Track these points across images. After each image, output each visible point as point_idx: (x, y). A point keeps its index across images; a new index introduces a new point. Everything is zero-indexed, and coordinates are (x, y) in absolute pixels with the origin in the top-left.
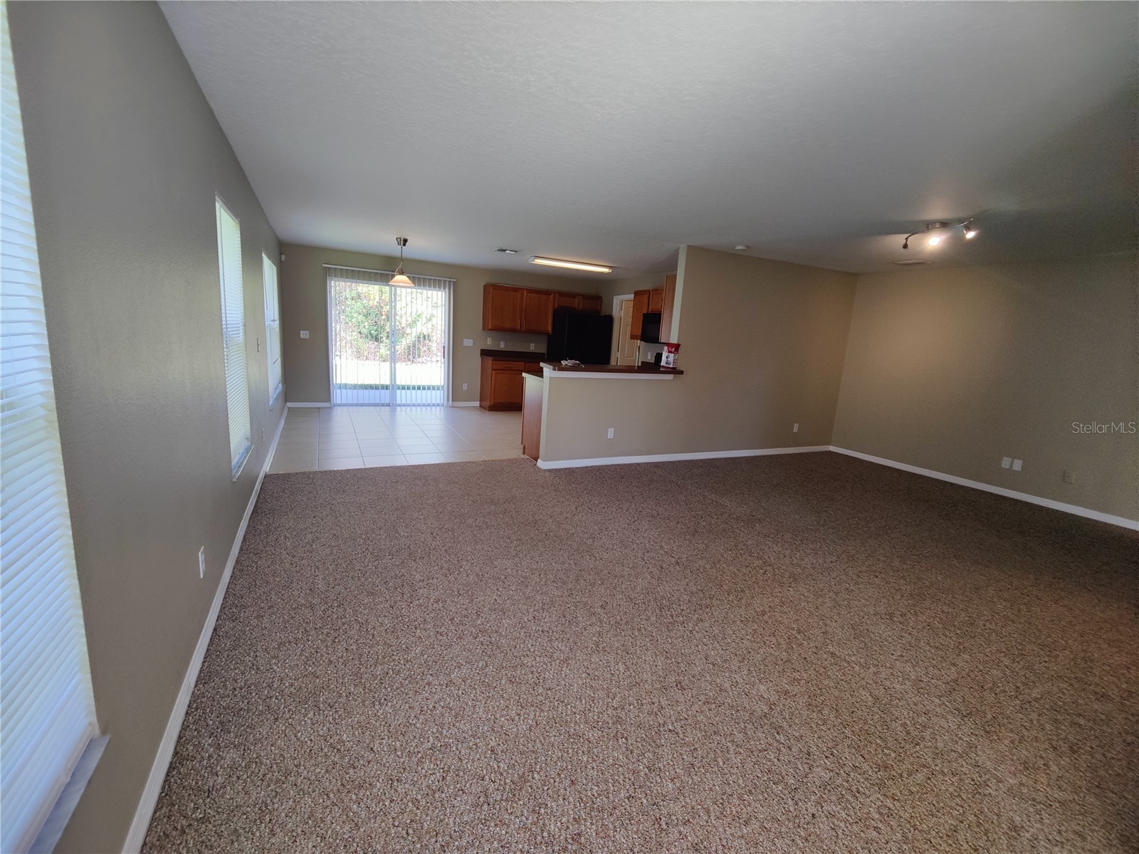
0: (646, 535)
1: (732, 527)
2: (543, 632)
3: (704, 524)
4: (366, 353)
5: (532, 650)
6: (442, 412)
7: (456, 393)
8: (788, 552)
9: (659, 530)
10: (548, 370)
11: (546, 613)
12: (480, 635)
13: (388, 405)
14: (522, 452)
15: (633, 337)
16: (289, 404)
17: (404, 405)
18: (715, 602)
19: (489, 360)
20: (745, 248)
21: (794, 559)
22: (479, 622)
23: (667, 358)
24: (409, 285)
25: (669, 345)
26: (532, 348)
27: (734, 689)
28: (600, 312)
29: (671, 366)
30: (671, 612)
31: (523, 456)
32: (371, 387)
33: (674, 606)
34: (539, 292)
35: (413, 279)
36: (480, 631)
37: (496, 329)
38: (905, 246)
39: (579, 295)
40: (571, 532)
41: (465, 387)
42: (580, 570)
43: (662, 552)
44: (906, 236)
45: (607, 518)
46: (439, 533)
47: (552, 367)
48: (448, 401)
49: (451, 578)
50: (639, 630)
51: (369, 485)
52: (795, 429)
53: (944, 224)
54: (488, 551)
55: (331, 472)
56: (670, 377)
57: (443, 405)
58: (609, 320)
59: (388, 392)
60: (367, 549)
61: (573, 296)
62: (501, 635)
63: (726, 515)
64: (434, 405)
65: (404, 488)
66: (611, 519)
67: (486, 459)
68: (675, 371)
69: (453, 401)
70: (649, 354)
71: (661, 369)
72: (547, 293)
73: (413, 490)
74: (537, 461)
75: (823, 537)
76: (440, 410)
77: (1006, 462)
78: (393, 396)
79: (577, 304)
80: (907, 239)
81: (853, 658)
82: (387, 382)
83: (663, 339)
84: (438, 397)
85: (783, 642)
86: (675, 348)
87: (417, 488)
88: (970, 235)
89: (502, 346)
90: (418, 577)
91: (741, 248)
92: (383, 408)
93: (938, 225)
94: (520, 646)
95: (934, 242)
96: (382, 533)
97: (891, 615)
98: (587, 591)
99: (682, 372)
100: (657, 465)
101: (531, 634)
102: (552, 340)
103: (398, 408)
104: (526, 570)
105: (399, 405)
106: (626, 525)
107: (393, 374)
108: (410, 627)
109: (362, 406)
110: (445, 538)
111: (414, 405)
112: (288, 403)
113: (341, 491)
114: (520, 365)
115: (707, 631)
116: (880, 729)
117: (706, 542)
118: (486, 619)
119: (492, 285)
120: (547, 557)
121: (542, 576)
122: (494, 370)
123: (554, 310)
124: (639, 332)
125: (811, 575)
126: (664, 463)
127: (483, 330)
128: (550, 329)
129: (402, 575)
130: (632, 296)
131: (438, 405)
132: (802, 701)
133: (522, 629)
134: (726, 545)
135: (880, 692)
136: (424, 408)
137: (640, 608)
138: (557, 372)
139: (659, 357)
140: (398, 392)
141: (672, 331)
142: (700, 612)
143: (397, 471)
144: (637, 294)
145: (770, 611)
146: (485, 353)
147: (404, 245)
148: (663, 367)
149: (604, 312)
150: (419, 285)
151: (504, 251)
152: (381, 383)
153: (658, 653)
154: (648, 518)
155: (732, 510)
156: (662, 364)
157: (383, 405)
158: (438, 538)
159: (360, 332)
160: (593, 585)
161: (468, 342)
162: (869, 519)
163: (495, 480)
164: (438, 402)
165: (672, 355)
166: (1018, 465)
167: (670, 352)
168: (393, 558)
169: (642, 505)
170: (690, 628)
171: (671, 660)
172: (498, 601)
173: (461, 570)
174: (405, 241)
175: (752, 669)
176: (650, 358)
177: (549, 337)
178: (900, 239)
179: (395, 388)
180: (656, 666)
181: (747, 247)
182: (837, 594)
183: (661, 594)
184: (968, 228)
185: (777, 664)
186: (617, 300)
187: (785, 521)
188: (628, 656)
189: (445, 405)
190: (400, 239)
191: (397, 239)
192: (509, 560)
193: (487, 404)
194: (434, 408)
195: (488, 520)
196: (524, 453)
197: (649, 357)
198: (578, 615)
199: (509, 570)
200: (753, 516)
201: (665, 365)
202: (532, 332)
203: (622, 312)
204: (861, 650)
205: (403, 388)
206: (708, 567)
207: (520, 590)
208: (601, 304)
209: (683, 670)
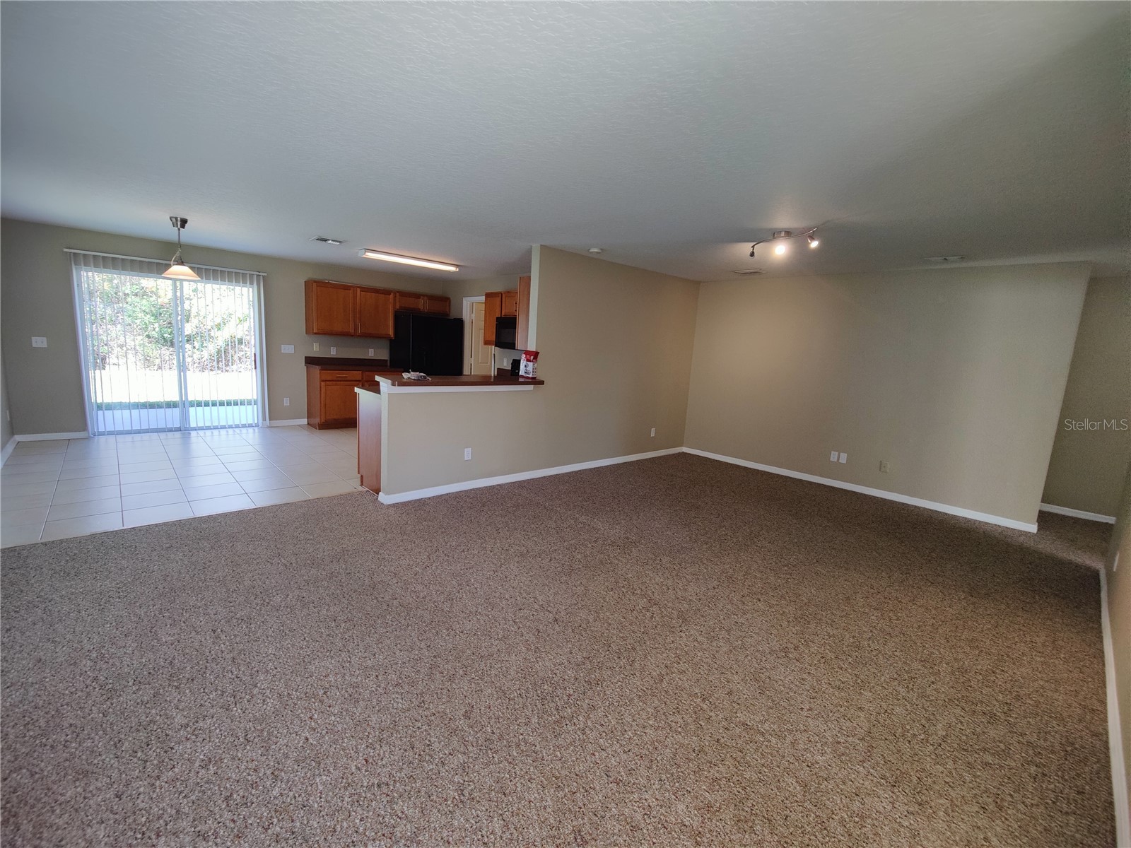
0: (515, 584)
1: (608, 556)
2: (379, 786)
3: (579, 556)
4: (158, 361)
5: (361, 830)
6: (257, 434)
7: (273, 409)
8: (670, 583)
9: (531, 574)
10: (386, 385)
11: (385, 748)
12: (275, 821)
13: (178, 429)
14: (359, 483)
15: (487, 343)
16: (18, 438)
17: (202, 429)
18: (606, 673)
19: (316, 370)
20: (600, 251)
21: (678, 590)
22: (275, 792)
23: (525, 368)
24: (196, 279)
25: (527, 353)
26: (371, 354)
27: (648, 821)
28: (448, 315)
29: (531, 376)
30: (556, 702)
31: (361, 489)
32: (152, 406)
33: (559, 692)
34: (376, 291)
35: (198, 271)
36: (276, 811)
37: (322, 333)
38: (752, 254)
39: (424, 296)
40: (422, 595)
41: (286, 402)
42: (435, 657)
43: (537, 607)
44: (753, 244)
45: (468, 566)
46: (227, 628)
47: (390, 381)
48: (264, 419)
49: (237, 711)
50: (518, 745)
51: (124, 558)
52: (653, 434)
53: (788, 233)
54: (302, 648)
55: (61, 541)
56: (531, 387)
57: (257, 425)
58: (459, 323)
59: (176, 411)
60: (95, 679)
61: (417, 296)
62: (311, 811)
63: (600, 542)
64: (244, 426)
65: (180, 555)
66: (473, 567)
67: (311, 497)
68: (535, 381)
69: (270, 420)
70: (505, 361)
71: (521, 380)
72: (387, 292)
73: (194, 559)
74: (378, 494)
75: (699, 555)
76: (254, 433)
77: (834, 457)
78: (185, 417)
79: (422, 305)
80: (753, 247)
81: (766, 726)
82: (174, 396)
83: (520, 345)
84: (250, 414)
85: (690, 720)
86: (534, 356)
87: (201, 554)
88: (814, 244)
89: (333, 352)
90: (179, 719)
91: (596, 250)
92: (170, 434)
93: (783, 234)
94: (342, 827)
95: (780, 250)
96: (129, 640)
97: (785, 650)
98: (445, 691)
99: (542, 383)
100: (521, 484)
101: (360, 796)
102: (394, 345)
103: (193, 434)
104: (358, 672)
105: (195, 429)
106: (492, 573)
107: (183, 385)
108: (148, 834)
109: (139, 433)
110: (235, 636)
111: (216, 428)
112: (16, 436)
113: (72, 572)
114: (357, 374)
115: (602, 725)
116: (820, 837)
117: (584, 582)
118: (288, 781)
119: (315, 282)
120: (389, 642)
121: (380, 678)
122: (323, 381)
123: (396, 311)
124: (494, 338)
125: (698, 610)
126: (528, 481)
127: (306, 333)
128: (391, 333)
129: (151, 721)
130: (483, 298)
131: (250, 426)
132: (728, 815)
133: (346, 788)
134: (606, 584)
135: (804, 774)
136: (231, 431)
137: (517, 707)
138: (397, 387)
139: (516, 364)
140: (192, 410)
141: (529, 336)
142: (590, 693)
143: (174, 529)
144: (488, 296)
145: (667, 674)
146: (310, 361)
147: (183, 226)
148: (522, 376)
149: (453, 315)
150: (208, 278)
151: (326, 240)
152: (166, 400)
153: (545, 782)
154: (516, 559)
155: (606, 533)
156: (520, 374)
157: (170, 430)
158: (223, 637)
159: (148, 336)
160: (451, 679)
161: (288, 349)
162: (734, 527)
163: (320, 529)
164: (250, 422)
165: (531, 364)
166: (844, 458)
167: (528, 360)
168: (139, 689)
169: (509, 540)
170: (582, 726)
171: (563, 790)
172: (311, 741)
173: (255, 691)
174: (184, 222)
175: (664, 777)
176: (507, 365)
177: (391, 341)
178: (746, 248)
179: (187, 404)
180: (545, 808)
181: (601, 249)
182: (728, 631)
183: (541, 674)
184: (812, 238)
185: (690, 760)
186: (467, 303)
187: (659, 541)
188: (506, 800)
189: (260, 425)
190: (176, 219)
191: (171, 218)
192: (332, 658)
193: (317, 421)
194: (244, 430)
195: (304, 594)
196: (362, 485)
197: (505, 364)
198: (433, 739)
199: (331, 678)
200: (628, 538)
201: (524, 374)
202: (369, 336)
203: (474, 315)
204: (771, 711)
205: (199, 404)
206: (591, 619)
207: (347, 710)
208: (450, 306)
209: (581, 805)
